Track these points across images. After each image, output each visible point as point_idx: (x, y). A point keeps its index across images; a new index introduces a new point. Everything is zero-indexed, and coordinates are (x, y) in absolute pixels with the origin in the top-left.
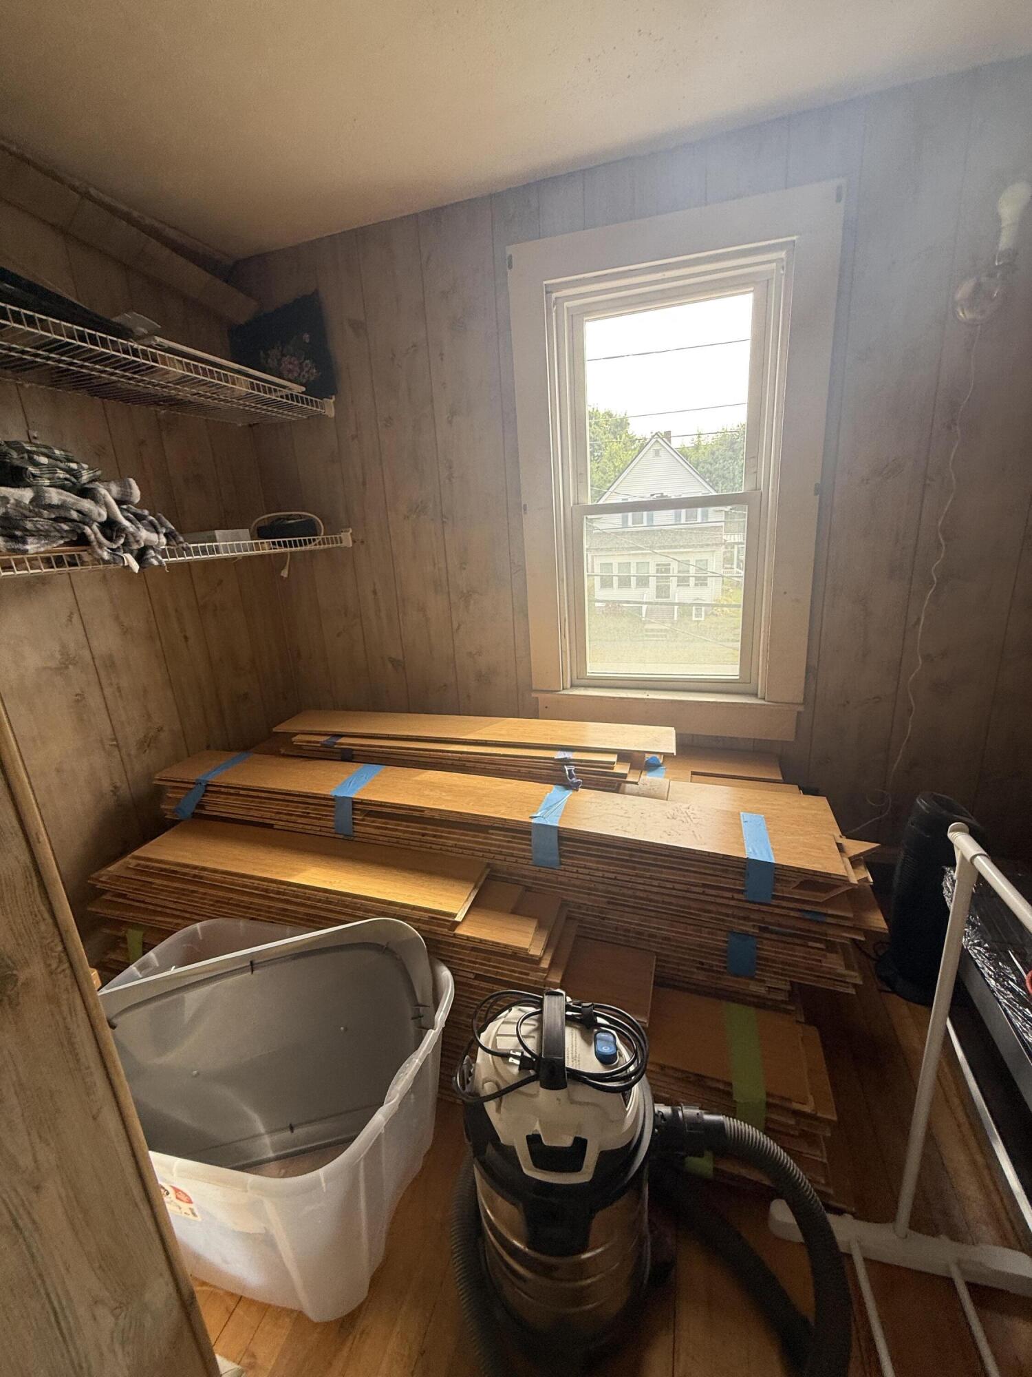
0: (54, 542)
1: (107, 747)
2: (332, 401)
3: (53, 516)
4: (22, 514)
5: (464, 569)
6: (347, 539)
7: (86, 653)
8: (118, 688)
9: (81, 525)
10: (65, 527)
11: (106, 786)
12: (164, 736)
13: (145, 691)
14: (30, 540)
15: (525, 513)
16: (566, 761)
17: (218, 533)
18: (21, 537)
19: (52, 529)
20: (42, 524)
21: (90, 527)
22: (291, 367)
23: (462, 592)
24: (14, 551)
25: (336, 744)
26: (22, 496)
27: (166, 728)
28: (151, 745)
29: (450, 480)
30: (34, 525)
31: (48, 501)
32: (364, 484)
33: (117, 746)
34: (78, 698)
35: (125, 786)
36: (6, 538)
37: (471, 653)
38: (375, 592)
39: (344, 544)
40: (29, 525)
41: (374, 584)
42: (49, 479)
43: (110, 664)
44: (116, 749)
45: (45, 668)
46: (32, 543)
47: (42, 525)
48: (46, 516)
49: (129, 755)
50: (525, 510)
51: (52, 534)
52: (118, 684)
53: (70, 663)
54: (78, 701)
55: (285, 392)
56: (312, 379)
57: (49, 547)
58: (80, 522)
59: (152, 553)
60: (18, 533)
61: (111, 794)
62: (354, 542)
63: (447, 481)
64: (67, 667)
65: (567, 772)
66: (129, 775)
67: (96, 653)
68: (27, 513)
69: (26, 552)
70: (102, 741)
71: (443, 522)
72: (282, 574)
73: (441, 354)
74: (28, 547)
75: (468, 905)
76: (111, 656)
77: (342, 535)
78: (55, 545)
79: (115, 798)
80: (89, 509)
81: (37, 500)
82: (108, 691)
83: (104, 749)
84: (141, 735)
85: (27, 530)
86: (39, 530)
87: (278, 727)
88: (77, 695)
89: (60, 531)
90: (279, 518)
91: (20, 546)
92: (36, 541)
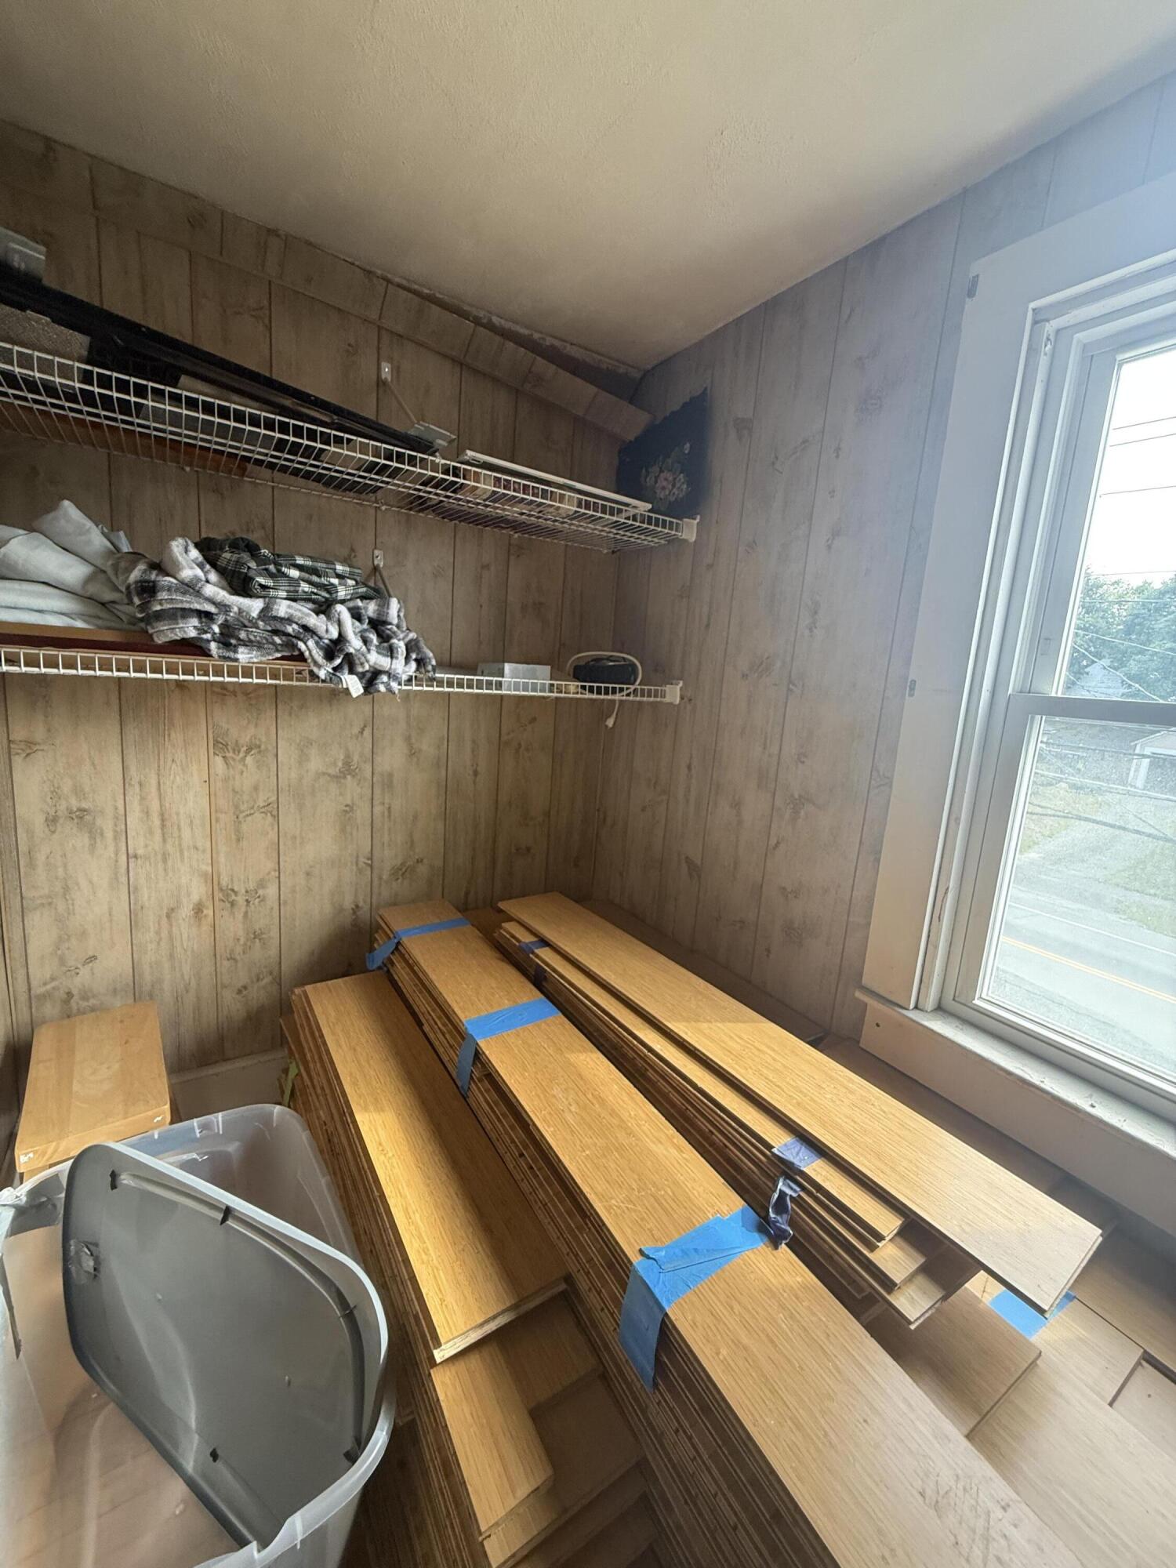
0: (269, 654)
1: (361, 864)
2: (696, 522)
3: (269, 628)
4: (242, 623)
5: (803, 762)
6: (673, 694)
7: (368, 768)
8: (389, 808)
9: (295, 640)
10: (277, 640)
11: (348, 903)
12: (423, 869)
13: (415, 817)
14: (241, 649)
15: (911, 695)
16: (789, 1171)
17: (507, 667)
18: (235, 646)
19: (264, 641)
20: (256, 634)
21: (305, 643)
22: (665, 483)
23: (792, 796)
24: (225, 658)
25: (533, 953)
26: (250, 607)
27: (425, 861)
28: (407, 873)
29: (811, 630)
30: (247, 635)
31: (274, 613)
32: (708, 626)
33: (371, 866)
34: (347, 808)
35: (366, 908)
36: (221, 645)
37: (784, 889)
38: (689, 768)
39: (667, 700)
40: (243, 635)
41: (691, 757)
42: (288, 591)
43: (388, 782)
44: (369, 869)
45: (324, 774)
46: (242, 653)
47: (255, 637)
48: (261, 627)
49: (380, 878)
50: (912, 689)
51: (266, 646)
52: (390, 804)
53: (349, 774)
54: (346, 811)
55: (632, 512)
56: (681, 496)
57: (264, 659)
58: (295, 637)
59: (385, 678)
60: (233, 641)
61: (351, 911)
62: (682, 698)
63: (807, 632)
64: (345, 777)
65: (776, 1195)
66: (374, 897)
67: (378, 769)
68: (246, 623)
69: (236, 660)
70: (357, 857)
71: (789, 690)
72: (607, 723)
73: (838, 449)
74: (239, 656)
75: (474, 1337)
76: (391, 775)
77: (668, 688)
78: (271, 658)
79: (354, 917)
80: (315, 625)
81: (265, 613)
82: (378, 809)
83: (357, 864)
84: (399, 862)
85: (239, 639)
86: (251, 641)
87: (505, 902)
88: (347, 806)
89: (274, 643)
90: (598, 659)
91: (232, 655)
92: (246, 651)
